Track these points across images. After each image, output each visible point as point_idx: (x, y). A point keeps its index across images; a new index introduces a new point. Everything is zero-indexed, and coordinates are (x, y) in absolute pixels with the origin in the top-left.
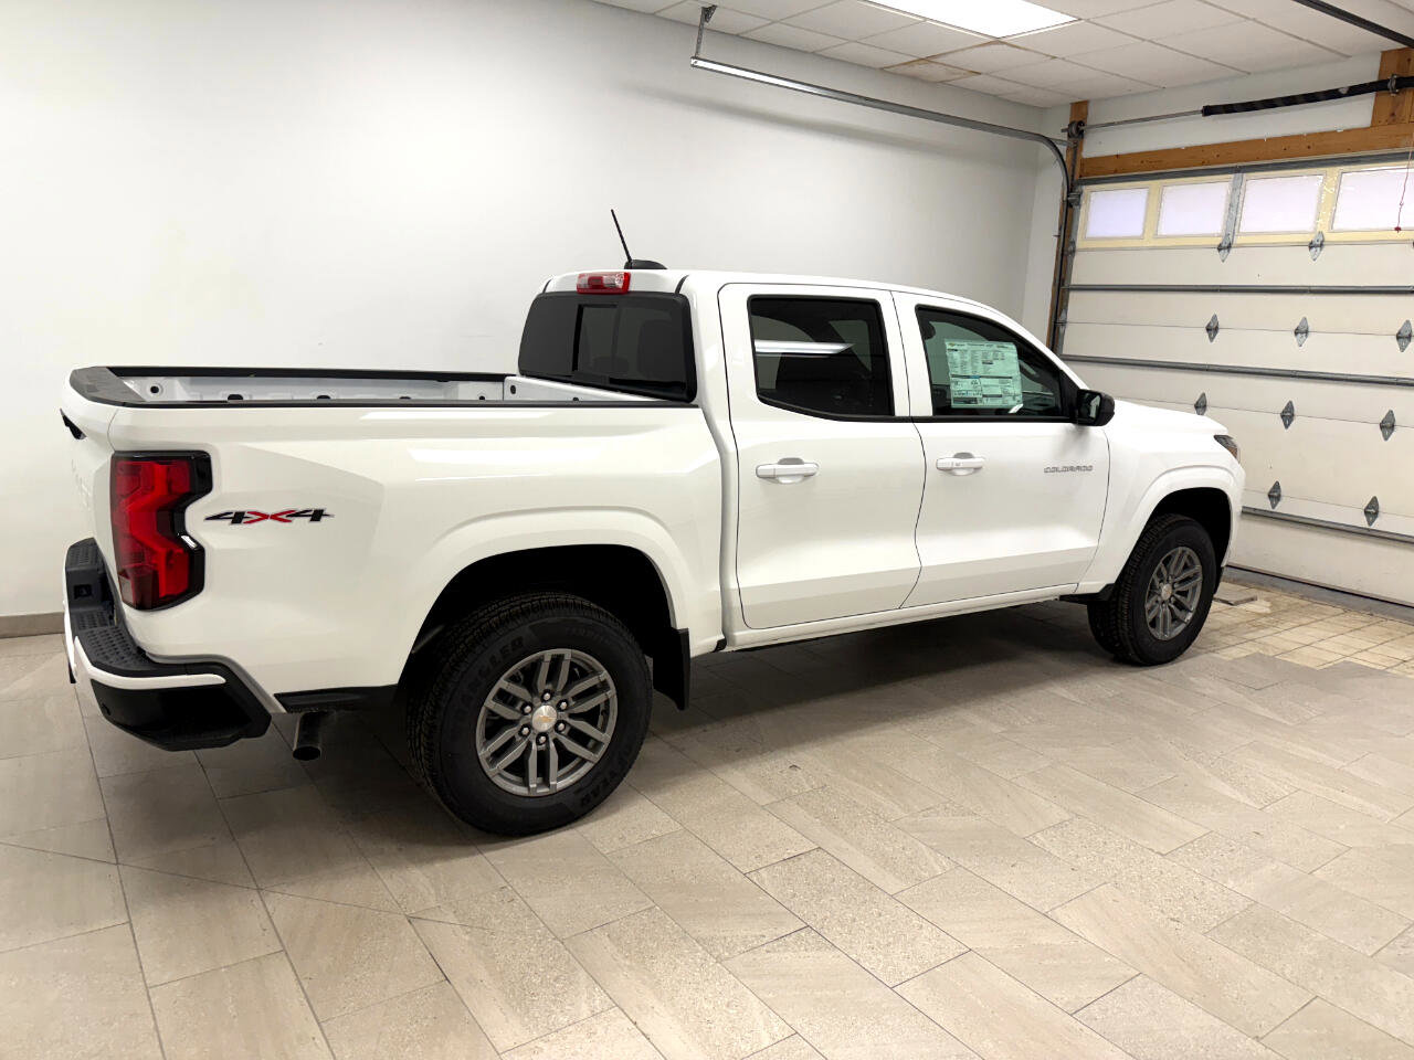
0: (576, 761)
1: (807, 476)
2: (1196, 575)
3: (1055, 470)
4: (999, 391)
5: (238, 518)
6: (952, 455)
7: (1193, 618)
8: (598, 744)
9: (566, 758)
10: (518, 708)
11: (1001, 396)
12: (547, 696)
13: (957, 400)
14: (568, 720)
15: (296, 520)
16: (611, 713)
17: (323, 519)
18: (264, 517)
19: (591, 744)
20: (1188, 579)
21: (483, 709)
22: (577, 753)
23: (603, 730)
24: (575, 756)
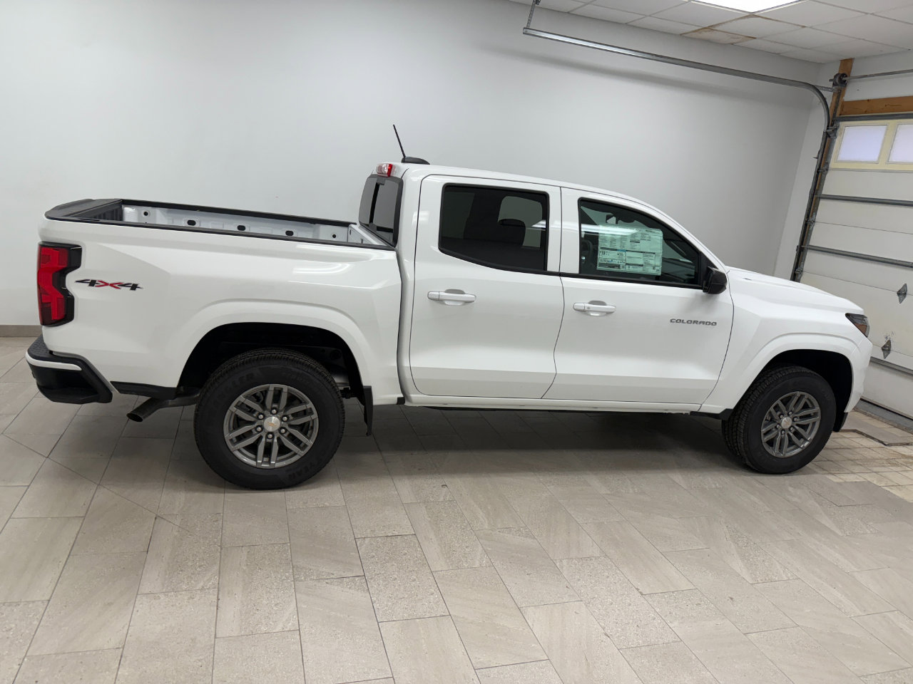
0: (292, 453)
1: (467, 302)
2: (815, 414)
3: (681, 321)
4: (641, 262)
5: (92, 283)
6: (588, 301)
7: (808, 446)
8: (306, 446)
9: (283, 450)
10: (255, 415)
11: (642, 265)
12: (274, 411)
13: (601, 265)
14: (287, 427)
15: (123, 288)
16: (314, 429)
17: (137, 289)
18: (106, 284)
19: (302, 445)
20: (808, 416)
21: (229, 411)
22: (292, 449)
23: (309, 438)
24: (290, 451)
